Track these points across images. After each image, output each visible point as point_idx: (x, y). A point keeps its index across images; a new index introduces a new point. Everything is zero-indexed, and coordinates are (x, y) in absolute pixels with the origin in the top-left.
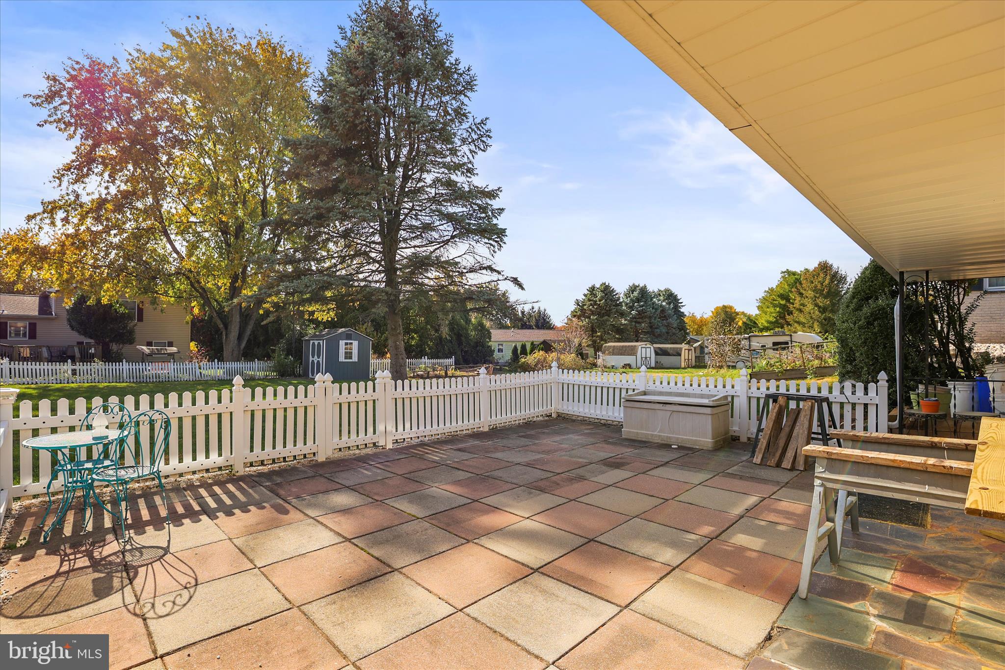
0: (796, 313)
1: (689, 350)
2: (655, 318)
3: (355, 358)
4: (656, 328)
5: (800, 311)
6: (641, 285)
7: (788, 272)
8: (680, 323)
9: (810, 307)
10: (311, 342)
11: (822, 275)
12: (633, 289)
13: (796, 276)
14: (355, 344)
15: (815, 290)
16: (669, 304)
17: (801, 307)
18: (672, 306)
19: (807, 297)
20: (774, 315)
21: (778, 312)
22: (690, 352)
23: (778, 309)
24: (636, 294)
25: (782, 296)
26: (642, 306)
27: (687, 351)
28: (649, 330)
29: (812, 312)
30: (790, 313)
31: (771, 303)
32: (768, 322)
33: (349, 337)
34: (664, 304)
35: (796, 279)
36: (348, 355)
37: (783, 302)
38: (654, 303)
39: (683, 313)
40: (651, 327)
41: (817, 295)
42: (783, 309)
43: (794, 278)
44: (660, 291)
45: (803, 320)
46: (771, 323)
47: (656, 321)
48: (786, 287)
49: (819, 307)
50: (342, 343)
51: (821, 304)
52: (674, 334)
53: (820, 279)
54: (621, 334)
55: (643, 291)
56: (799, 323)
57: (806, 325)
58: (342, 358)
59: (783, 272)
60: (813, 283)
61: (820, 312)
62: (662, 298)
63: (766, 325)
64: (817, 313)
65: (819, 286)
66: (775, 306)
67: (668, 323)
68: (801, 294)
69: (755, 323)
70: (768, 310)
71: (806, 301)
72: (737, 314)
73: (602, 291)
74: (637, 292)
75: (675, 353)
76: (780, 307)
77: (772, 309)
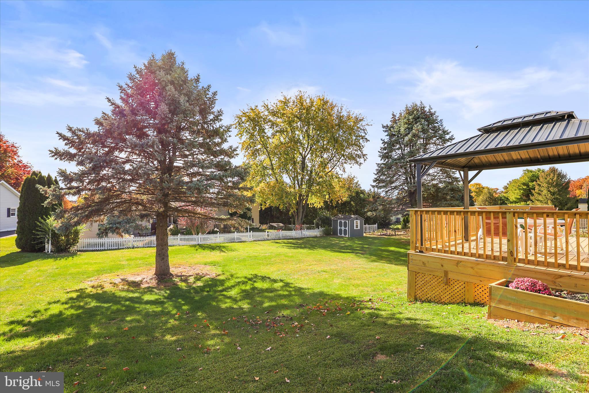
0: (536, 195)
3: (359, 228)
5: (539, 194)
7: (528, 171)
9: (545, 192)
10: (339, 221)
11: (552, 175)
13: (533, 173)
14: (359, 221)
15: (548, 183)
17: (540, 192)
19: (543, 187)
20: (520, 194)
21: (522, 193)
23: (522, 191)
25: (524, 184)
29: (546, 194)
30: (532, 195)
31: (518, 188)
32: (516, 198)
33: (357, 219)
36: (357, 226)
37: (525, 187)
41: (550, 186)
42: (525, 191)
43: (531, 174)
45: (541, 199)
46: (518, 199)
48: (527, 179)
49: (551, 192)
50: (355, 221)
51: (551, 191)
53: (551, 177)
56: (538, 200)
58: (355, 228)
60: (546, 179)
61: (551, 195)
63: (515, 200)
64: (550, 195)
65: (551, 181)
66: (520, 189)
68: (539, 185)
69: (508, 199)
70: (516, 191)
71: (542, 189)
72: (483, 188)
76: (523, 190)
77: (518, 191)
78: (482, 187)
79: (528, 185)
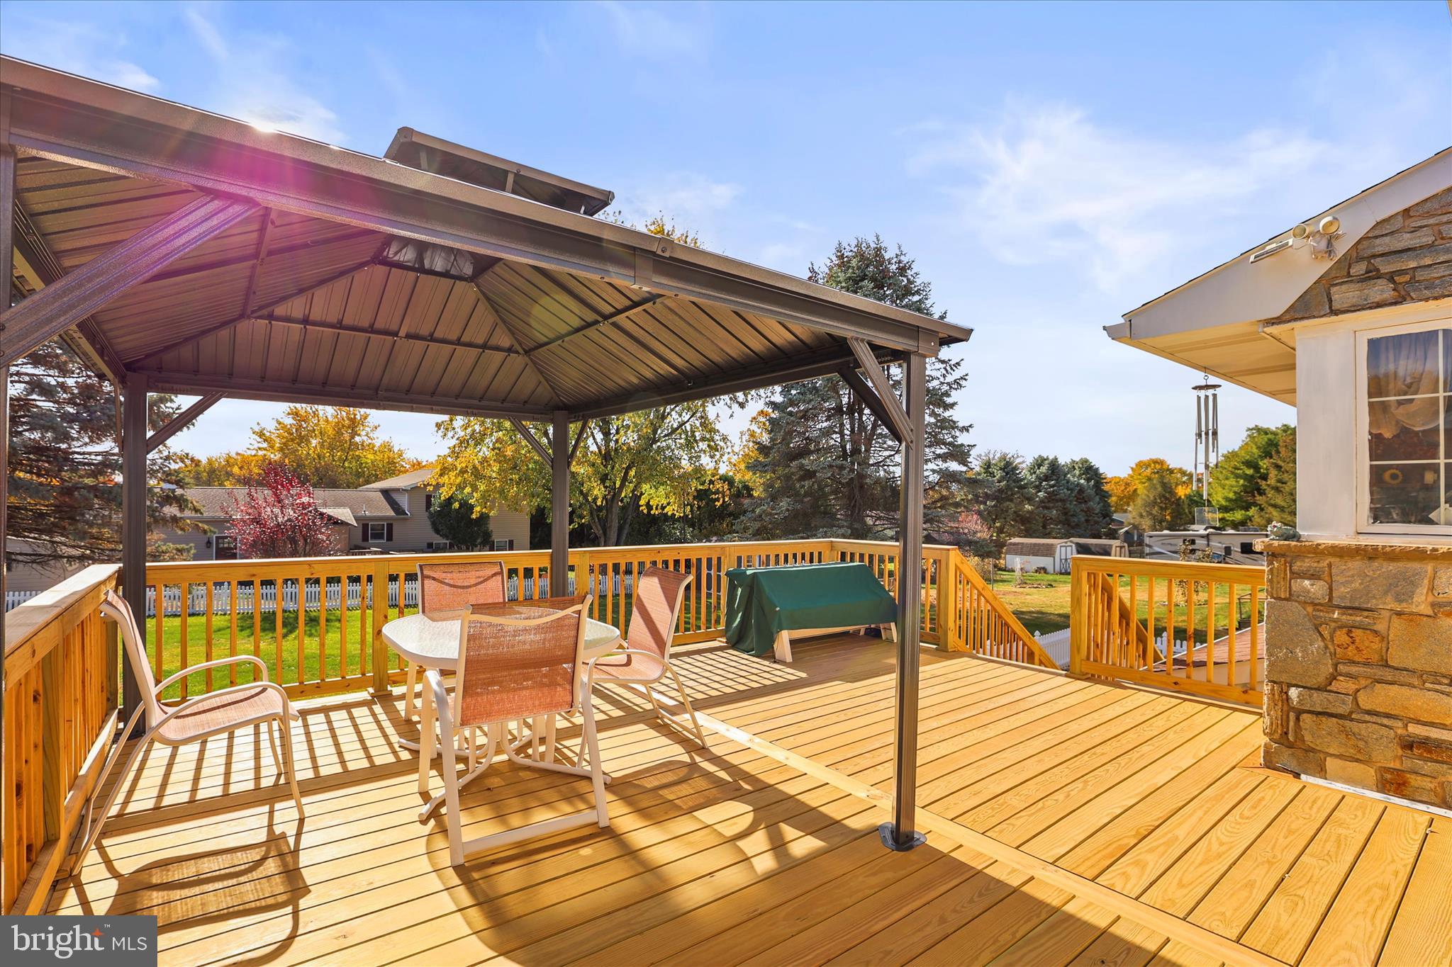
0: (1270, 493)
1: (1121, 547)
2: (1071, 501)
4: (1073, 515)
5: (1277, 489)
6: (1051, 457)
7: (1258, 429)
8: (1104, 506)
12: (1040, 462)
13: (1269, 436)
16: (1088, 480)
17: (1279, 484)
18: (1092, 482)
20: (1236, 489)
21: (1243, 485)
22: (1123, 550)
23: (1242, 482)
24: (1044, 469)
25: (1248, 464)
26: (1053, 486)
27: (1118, 549)
28: (1063, 518)
30: (1261, 493)
31: (1232, 473)
32: (1227, 499)
34: (1082, 481)
35: (1269, 440)
37: (1250, 472)
38: (1068, 481)
39: (1107, 492)
40: (1065, 514)
42: (1250, 481)
43: (1266, 438)
44: (1074, 461)
45: (1282, 504)
47: (1072, 506)
48: (1255, 450)
52: (1096, 522)
54: (1029, 526)
55: (1054, 465)
56: (1275, 506)
57: (1287, 510)
59: (1249, 429)
62: (1077, 472)
63: (1224, 503)
66: (1237, 476)
67: (1088, 508)
68: (1278, 467)
70: (1227, 482)
73: (1001, 469)
74: (1046, 467)
75: (1101, 551)
76: (1245, 480)
77: (1232, 481)
78: (1168, 470)
79: (1256, 468)
